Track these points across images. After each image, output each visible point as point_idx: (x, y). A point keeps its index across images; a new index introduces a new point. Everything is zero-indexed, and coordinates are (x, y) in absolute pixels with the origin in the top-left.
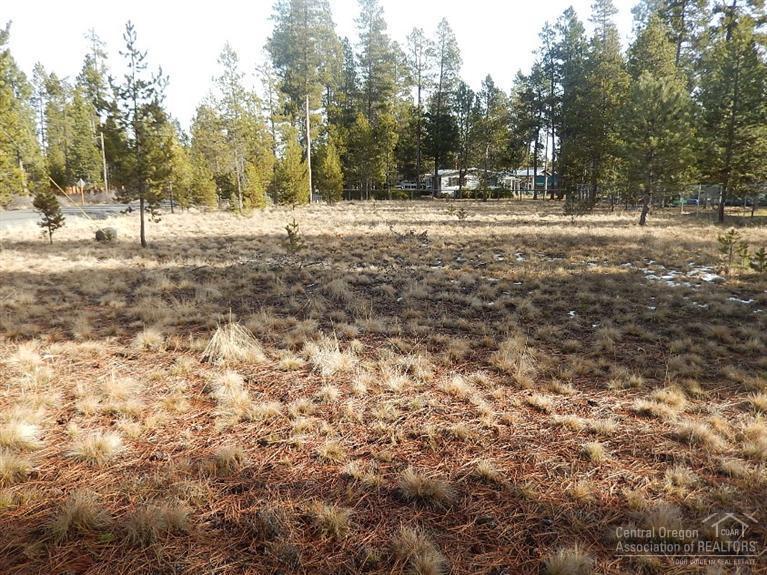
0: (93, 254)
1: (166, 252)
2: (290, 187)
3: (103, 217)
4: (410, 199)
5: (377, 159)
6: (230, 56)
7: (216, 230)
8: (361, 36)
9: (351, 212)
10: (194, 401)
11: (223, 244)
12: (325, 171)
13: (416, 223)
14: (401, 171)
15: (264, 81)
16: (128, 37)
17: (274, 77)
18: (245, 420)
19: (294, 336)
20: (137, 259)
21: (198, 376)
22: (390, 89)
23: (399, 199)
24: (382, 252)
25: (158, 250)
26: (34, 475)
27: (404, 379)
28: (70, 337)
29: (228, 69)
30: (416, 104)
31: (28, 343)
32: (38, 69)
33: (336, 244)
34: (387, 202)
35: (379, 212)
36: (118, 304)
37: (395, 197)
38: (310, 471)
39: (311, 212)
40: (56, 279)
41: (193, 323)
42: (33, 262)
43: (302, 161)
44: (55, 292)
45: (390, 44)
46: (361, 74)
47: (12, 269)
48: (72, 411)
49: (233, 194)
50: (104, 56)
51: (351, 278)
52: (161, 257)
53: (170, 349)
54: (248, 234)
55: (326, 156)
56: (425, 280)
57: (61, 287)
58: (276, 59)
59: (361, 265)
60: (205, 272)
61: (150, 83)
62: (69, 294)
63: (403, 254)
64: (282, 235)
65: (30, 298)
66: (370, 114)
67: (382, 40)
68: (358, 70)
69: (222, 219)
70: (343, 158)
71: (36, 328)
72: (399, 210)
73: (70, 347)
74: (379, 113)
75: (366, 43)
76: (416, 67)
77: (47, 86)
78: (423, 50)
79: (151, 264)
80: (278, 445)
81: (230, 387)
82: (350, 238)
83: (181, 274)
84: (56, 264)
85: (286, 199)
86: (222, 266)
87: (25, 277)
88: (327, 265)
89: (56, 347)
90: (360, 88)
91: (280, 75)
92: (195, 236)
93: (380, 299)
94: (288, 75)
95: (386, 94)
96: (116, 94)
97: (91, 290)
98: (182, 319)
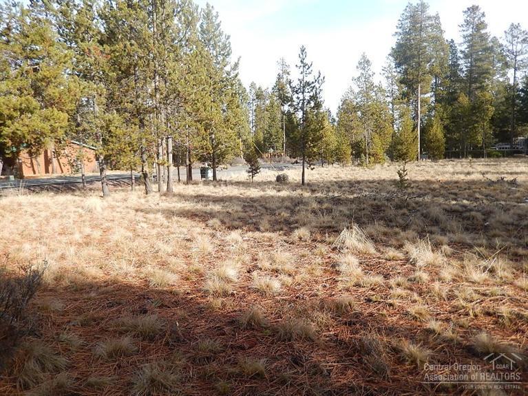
0: (274, 188)
1: (316, 188)
2: (403, 149)
3: (282, 170)
4: (504, 157)
5: (475, 128)
6: (365, 63)
7: (349, 176)
8: (465, 37)
9: (450, 166)
10: (325, 271)
11: (353, 185)
12: (431, 137)
13: (507, 173)
14: (496, 136)
15: (388, 77)
16: (301, 56)
17: (396, 74)
18: (358, 285)
19: (398, 240)
20: (299, 191)
21: (329, 257)
22: (489, 73)
23: (494, 157)
24: (475, 192)
25: (311, 187)
26: (233, 295)
27: (485, 275)
28: (258, 229)
29: (363, 72)
30: (512, 82)
31: (236, 231)
32: (253, 85)
33: (436, 186)
34: (483, 159)
35: (474, 166)
36: (285, 214)
37: (489, 156)
38: (401, 322)
39: (418, 166)
40: (253, 200)
41: (330, 227)
42: (242, 191)
43: (413, 130)
44: (253, 206)
45: (489, 40)
46: (463, 64)
47: (231, 195)
48: (255, 267)
49: (363, 155)
50: (288, 74)
51: (446, 207)
52: (313, 191)
53: (314, 240)
54: (371, 179)
55: (432, 126)
56: (512, 211)
57: (255, 204)
58: (398, 61)
59: (455, 199)
60: (339, 200)
61: (313, 83)
62: (260, 208)
63: (492, 193)
64: (395, 180)
65: (239, 209)
66: (470, 93)
67: (483, 38)
68: (461, 62)
69: (355, 170)
70: (446, 127)
71: (241, 224)
72: (493, 165)
73: (257, 234)
74: (478, 93)
75: (469, 41)
76: (513, 53)
77: (256, 95)
78: (519, 40)
79: (307, 194)
80: (379, 303)
81: (350, 265)
82: (447, 183)
83: (325, 200)
84: (254, 193)
85: (400, 157)
86: (352, 197)
87: (238, 198)
88: (428, 199)
89: (250, 234)
90: (462, 75)
91: (399, 72)
92: (335, 180)
93: (469, 222)
94: (406, 72)
95: (484, 78)
96: (293, 91)
97: (272, 207)
98: (323, 224)
